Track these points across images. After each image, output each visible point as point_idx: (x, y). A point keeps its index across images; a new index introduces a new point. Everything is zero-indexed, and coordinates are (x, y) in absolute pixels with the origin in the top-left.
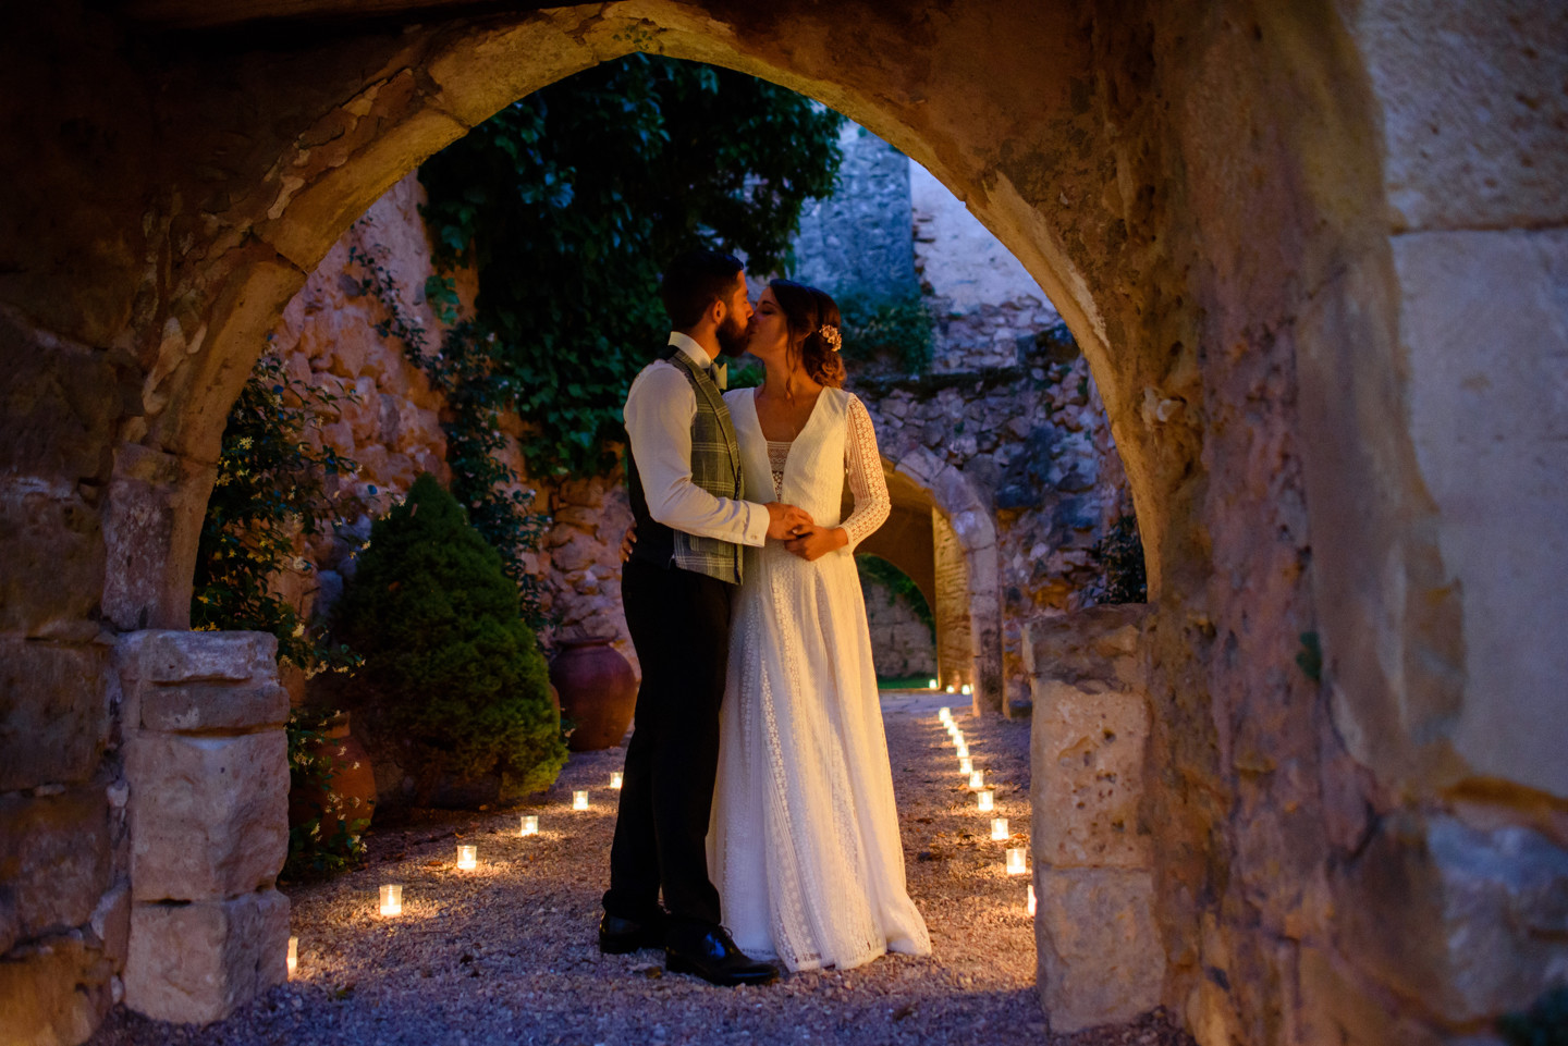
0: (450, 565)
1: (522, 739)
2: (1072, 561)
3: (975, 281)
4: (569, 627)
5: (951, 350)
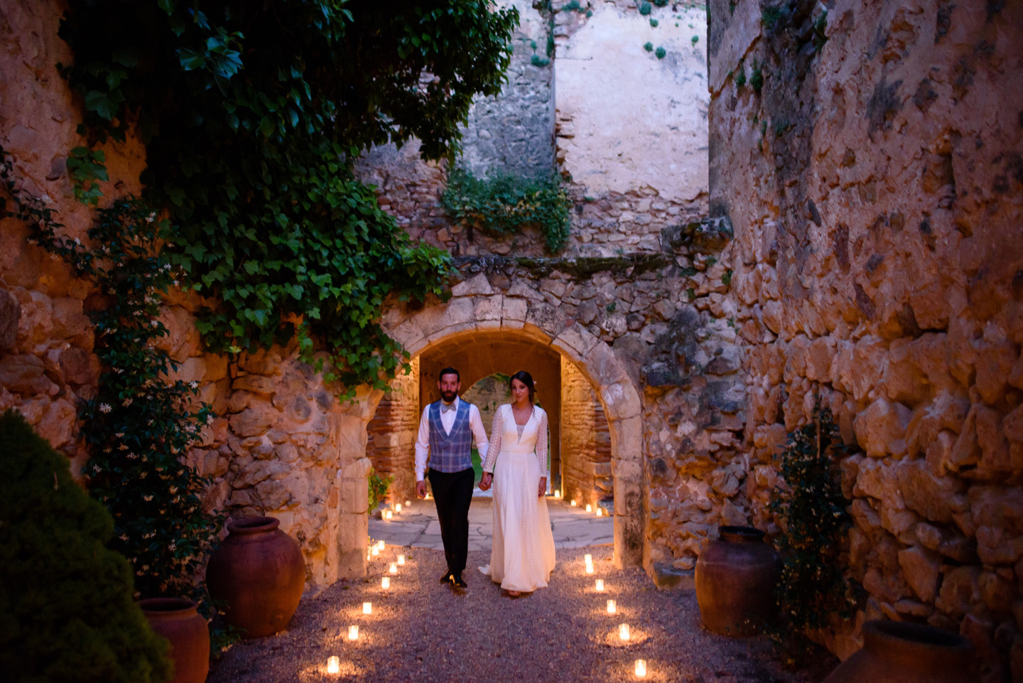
2: (719, 441)
3: (605, 173)
4: (244, 492)
5: (584, 227)
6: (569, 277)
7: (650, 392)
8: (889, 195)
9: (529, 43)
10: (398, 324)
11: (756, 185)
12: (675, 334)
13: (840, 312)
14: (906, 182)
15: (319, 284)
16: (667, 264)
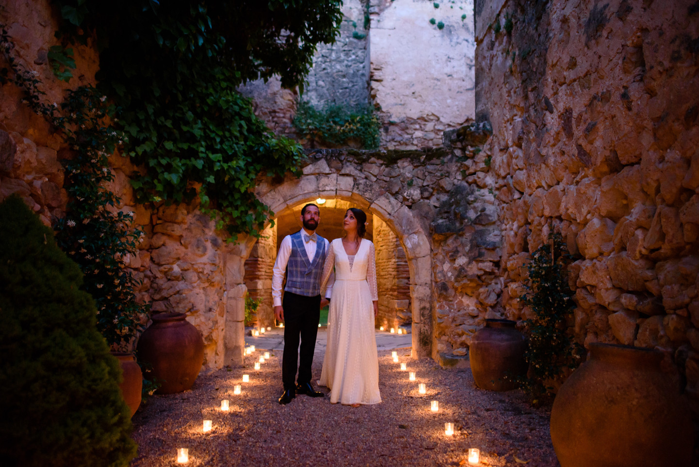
1: (88, 450)
2: (484, 268)
3: (404, 105)
4: (161, 302)
5: (389, 141)
6: (382, 162)
7: (436, 239)
8: (600, 81)
9: (351, 23)
10: (266, 193)
11: (508, 96)
12: (453, 200)
13: (566, 168)
14: (611, 70)
15: (214, 160)
16: (447, 154)
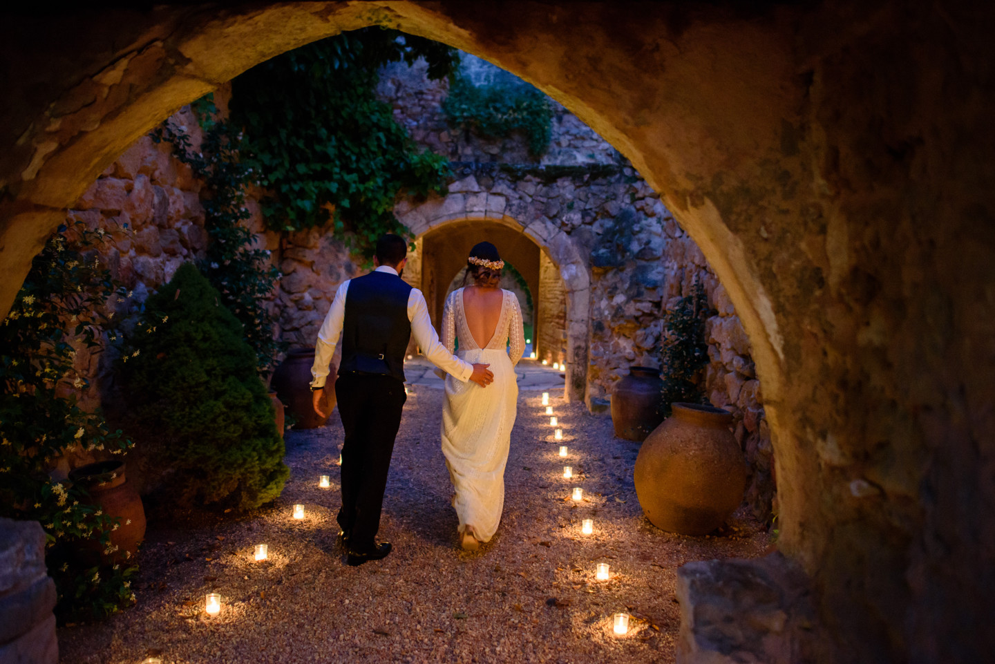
0: (205, 339)
1: (257, 469)
2: (642, 309)
4: (291, 333)
5: (563, 134)
6: (538, 180)
7: (596, 271)
10: (406, 213)
15: (349, 181)
16: (615, 173)
